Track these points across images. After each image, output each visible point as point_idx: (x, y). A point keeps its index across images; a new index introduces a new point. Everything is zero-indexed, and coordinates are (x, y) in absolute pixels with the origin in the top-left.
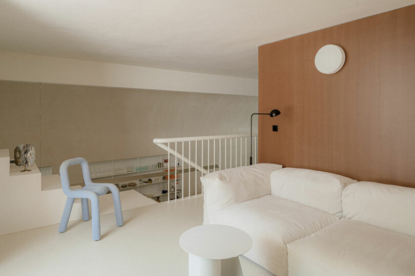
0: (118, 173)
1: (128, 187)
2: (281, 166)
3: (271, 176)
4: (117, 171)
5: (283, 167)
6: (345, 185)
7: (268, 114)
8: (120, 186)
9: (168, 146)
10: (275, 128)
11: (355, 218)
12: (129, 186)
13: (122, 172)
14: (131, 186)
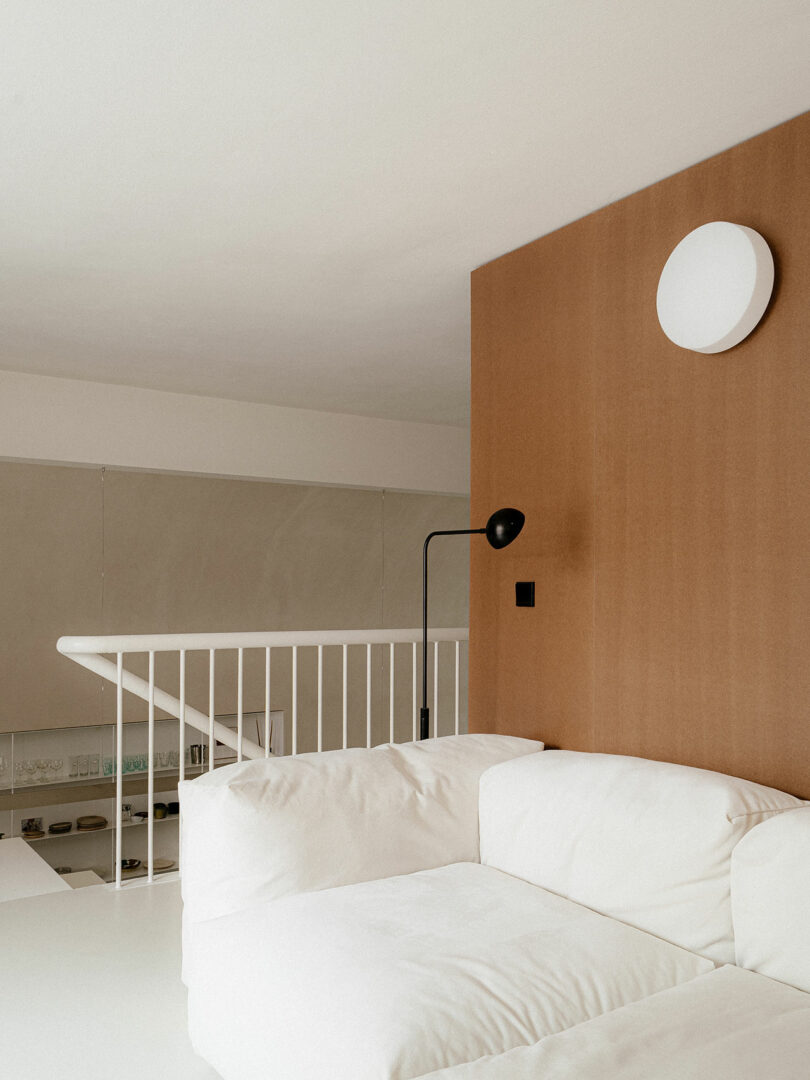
0: (36, 779)
1: (74, 832)
2: (541, 744)
3: (481, 784)
4: (31, 772)
5: (547, 748)
6: (749, 820)
7: (481, 531)
8: (46, 829)
9: (116, 663)
10: (525, 594)
11: (770, 970)
12: (79, 827)
13: (51, 777)
14: (88, 827)
